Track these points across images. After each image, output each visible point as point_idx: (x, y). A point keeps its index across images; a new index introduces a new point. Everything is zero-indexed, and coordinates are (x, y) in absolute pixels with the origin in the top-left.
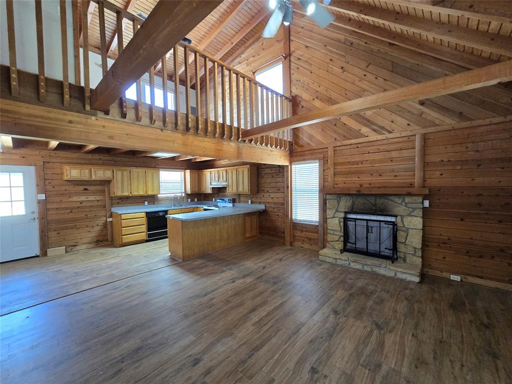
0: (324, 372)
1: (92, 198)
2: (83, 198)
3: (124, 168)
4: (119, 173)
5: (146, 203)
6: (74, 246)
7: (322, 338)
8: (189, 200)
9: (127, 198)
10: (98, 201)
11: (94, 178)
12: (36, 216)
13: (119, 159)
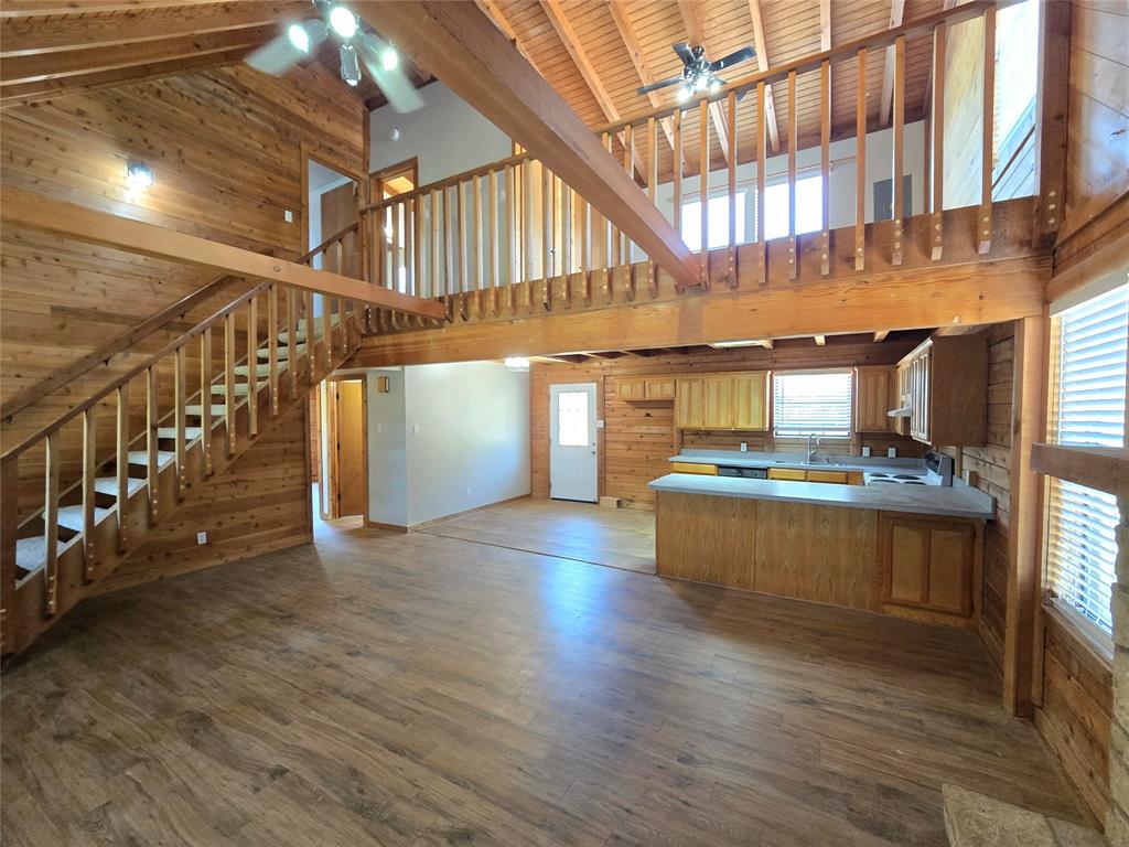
0: (268, 787)
1: (655, 430)
2: (644, 429)
3: (693, 376)
4: (685, 386)
5: (744, 447)
6: (631, 501)
7: (361, 791)
8: (866, 451)
9: (709, 433)
10: (663, 435)
11: (648, 397)
12: (595, 449)
13: (697, 359)
